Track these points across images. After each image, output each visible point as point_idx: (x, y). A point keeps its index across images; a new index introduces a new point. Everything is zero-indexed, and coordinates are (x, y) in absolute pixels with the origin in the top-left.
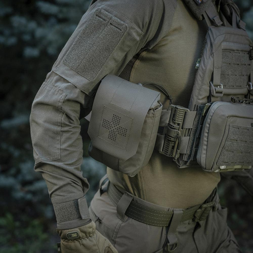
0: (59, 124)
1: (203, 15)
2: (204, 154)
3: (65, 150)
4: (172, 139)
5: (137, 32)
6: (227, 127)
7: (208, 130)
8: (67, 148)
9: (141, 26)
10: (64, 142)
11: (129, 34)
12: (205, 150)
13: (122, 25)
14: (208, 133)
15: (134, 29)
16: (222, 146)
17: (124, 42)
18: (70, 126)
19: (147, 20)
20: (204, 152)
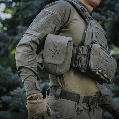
0: (28, 51)
1: (86, 16)
2: (92, 63)
3: (30, 62)
4: (78, 59)
5: (60, 17)
6: (101, 52)
7: (93, 53)
8: (31, 61)
9: (61, 15)
10: (30, 59)
11: (57, 17)
12: (92, 61)
13: (54, 13)
14: (93, 54)
15: (59, 15)
16: (99, 60)
17: (55, 20)
18: (33, 52)
19: (64, 12)
20: (92, 62)
